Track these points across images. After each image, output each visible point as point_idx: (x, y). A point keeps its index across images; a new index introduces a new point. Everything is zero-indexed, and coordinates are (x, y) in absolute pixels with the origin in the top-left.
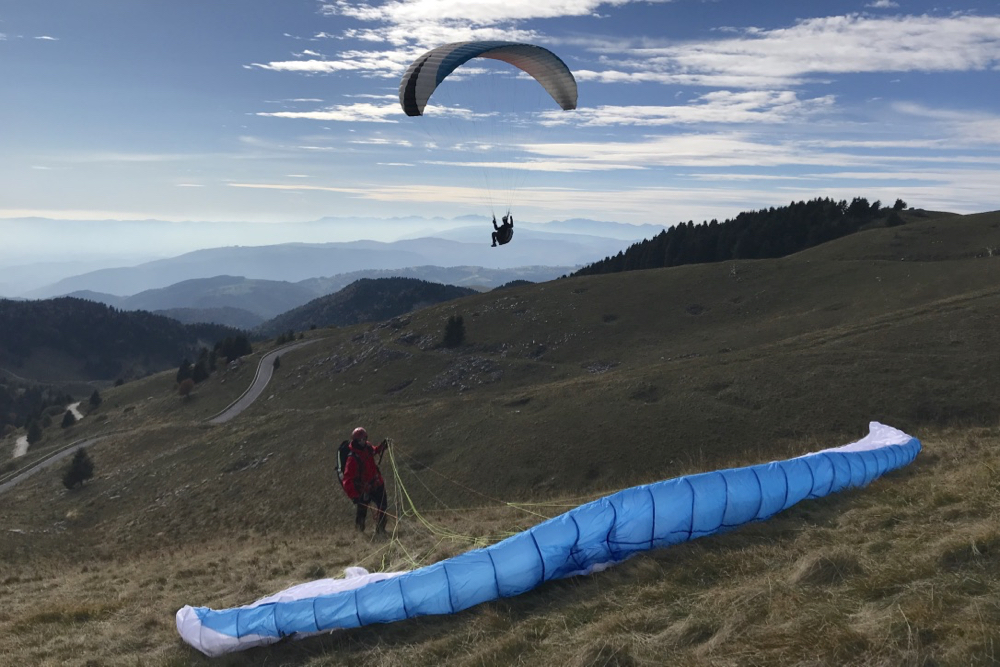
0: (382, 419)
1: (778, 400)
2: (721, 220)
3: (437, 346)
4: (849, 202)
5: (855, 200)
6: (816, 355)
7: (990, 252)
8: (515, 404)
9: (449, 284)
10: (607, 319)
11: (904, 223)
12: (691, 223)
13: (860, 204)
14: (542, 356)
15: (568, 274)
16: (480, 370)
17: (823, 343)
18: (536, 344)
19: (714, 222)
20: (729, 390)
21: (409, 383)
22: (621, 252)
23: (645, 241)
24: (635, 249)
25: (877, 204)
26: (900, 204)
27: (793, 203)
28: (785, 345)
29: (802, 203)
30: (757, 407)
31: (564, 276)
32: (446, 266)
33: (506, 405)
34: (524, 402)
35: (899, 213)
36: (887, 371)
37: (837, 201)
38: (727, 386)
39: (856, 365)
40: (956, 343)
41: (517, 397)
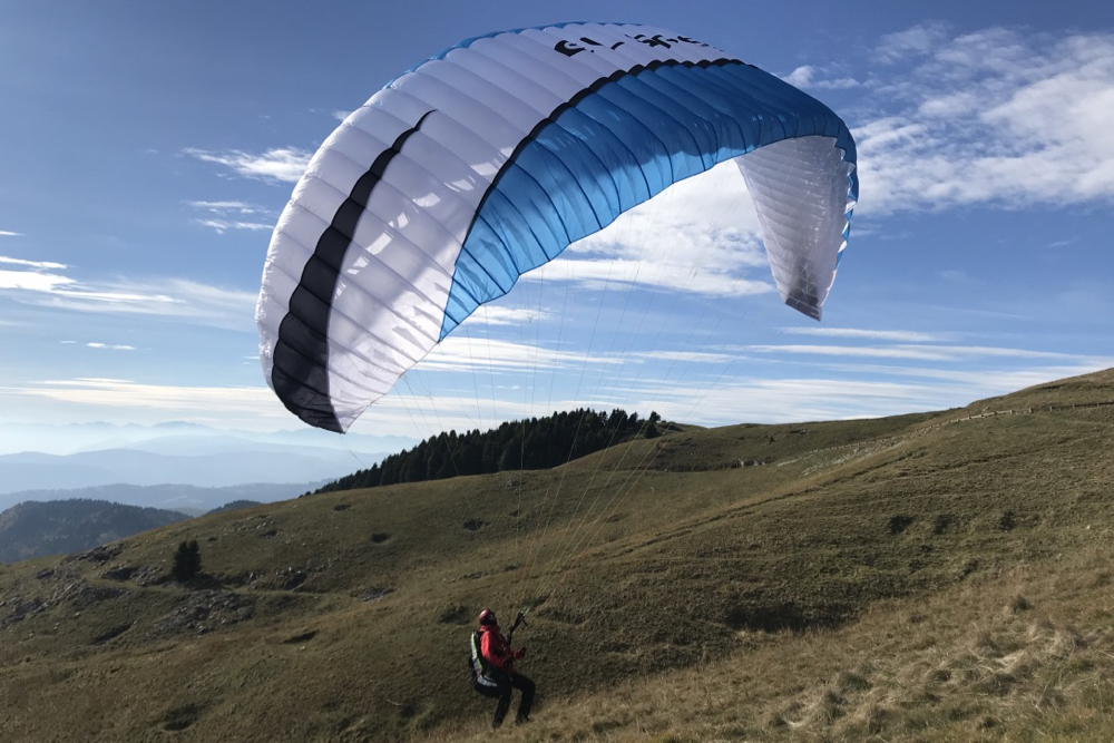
0: (113, 672)
1: (599, 612)
2: (484, 430)
3: (163, 580)
4: (609, 413)
5: (614, 411)
6: (629, 564)
7: (742, 463)
8: (296, 640)
9: (149, 506)
10: (378, 538)
11: (661, 435)
12: (453, 432)
13: (619, 415)
14: (300, 586)
15: (313, 492)
16: (223, 606)
17: (631, 550)
18: (293, 571)
19: (476, 432)
20: (546, 605)
21: (126, 628)
22: (375, 465)
23: (404, 451)
24: (392, 462)
25: (634, 416)
26: (655, 416)
27: (556, 413)
28: (594, 555)
29: (564, 413)
30: (579, 621)
31: (308, 493)
32: (143, 485)
33: (286, 642)
34: (307, 637)
35: (654, 426)
36: (698, 577)
37: (597, 412)
38: (544, 601)
39: (668, 572)
40: (754, 547)
41: (299, 631)
